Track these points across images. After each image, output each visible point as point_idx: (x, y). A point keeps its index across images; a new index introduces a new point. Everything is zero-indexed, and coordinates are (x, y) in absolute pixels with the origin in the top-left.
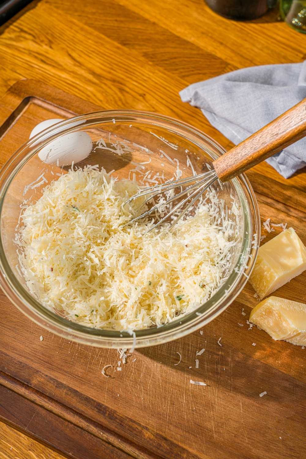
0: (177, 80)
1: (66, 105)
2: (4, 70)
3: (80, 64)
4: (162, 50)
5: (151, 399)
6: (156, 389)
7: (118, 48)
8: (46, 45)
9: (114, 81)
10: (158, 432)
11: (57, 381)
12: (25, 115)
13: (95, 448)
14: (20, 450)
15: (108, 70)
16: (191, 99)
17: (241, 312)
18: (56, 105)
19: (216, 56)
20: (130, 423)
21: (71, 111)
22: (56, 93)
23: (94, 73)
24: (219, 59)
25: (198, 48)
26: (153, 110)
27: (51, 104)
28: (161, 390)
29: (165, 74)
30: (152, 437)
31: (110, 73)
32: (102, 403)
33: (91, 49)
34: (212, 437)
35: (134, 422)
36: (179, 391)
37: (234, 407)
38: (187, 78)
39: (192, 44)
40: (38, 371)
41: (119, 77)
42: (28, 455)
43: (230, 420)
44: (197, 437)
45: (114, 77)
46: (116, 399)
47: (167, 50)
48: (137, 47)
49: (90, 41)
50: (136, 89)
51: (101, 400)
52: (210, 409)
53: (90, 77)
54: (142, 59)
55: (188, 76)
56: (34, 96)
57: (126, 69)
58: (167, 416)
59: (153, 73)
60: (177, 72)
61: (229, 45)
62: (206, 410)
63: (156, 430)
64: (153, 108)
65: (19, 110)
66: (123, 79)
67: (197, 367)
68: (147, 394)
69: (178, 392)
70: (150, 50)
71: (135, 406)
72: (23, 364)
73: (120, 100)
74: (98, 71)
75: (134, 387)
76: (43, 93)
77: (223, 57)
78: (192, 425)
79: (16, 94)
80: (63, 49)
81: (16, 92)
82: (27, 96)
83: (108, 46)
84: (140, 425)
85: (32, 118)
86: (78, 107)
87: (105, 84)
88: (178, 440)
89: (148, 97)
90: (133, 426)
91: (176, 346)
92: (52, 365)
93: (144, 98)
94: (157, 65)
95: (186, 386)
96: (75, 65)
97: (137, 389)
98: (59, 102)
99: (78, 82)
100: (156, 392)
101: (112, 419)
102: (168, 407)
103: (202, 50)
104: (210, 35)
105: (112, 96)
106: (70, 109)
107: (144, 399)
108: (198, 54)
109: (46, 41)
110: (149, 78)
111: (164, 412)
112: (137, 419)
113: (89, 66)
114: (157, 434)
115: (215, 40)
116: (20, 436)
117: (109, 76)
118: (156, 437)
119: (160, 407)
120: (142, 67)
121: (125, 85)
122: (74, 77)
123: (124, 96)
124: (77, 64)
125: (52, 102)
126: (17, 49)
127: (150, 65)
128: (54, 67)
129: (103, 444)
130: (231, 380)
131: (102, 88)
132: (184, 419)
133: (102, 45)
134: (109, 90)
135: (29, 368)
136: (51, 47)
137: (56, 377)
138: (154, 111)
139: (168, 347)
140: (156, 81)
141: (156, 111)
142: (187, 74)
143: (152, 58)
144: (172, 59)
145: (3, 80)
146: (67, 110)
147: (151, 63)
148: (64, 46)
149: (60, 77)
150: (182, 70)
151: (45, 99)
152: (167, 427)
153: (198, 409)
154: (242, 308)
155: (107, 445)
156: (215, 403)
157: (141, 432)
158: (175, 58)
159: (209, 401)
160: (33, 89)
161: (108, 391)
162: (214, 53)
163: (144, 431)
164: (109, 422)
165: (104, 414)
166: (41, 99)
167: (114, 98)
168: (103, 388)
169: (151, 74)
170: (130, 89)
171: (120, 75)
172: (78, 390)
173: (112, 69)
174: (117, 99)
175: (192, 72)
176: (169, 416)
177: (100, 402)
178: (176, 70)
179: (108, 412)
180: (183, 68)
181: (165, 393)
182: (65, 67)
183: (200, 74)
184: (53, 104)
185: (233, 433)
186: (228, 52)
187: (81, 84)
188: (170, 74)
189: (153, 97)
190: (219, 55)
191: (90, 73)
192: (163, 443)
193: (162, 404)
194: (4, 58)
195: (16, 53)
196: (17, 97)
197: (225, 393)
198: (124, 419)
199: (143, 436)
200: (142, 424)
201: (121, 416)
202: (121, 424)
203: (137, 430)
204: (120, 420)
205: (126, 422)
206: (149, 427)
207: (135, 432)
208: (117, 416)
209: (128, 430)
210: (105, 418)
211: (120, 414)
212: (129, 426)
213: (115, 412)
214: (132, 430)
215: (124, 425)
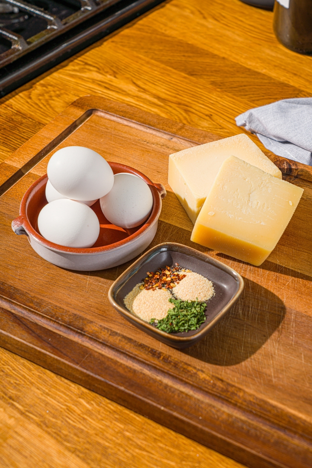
0: (246, 104)
1: (129, 116)
2: (67, 94)
3: (145, 91)
4: (231, 80)
5: (208, 348)
6: (213, 340)
7: (185, 78)
8: (110, 75)
9: (179, 104)
10: (214, 374)
11: (111, 330)
12: (87, 123)
13: (148, 385)
14: (70, 397)
15: (174, 95)
18: (118, 116)
19: (289, 85)
20: (185, 366)
21: (133, 121)
22: (119, 106)
23: (159, 98)
24: (292, 86)
25: (270, 78)
26: (220, 127)
27: (114, 116)
28: (218, 341)
29: (233, 98)
30: (208, 378)
31: (175, 97)
32: (157, 349)
33: (157, 78)
34: (270, 381)
35: (189, 365)
36: (238, 343)
37: (295, 357)
38: (256, 102)
39: (264, 75)
40: (92, 322)
41: (185, 101)
42: (78, 402)
43: (290, 368)
44: (254, 380)
45: (180, 101)
47: (236, 79)
48: (205, 77)
49: (156, 72)
50: (202, 110)
51: (155, 347)
52: (269, 358)
53: (155, 101)
54: (210, 86)
55: (258, 100)
56: (97, 108)
57: (193, 95)
59: (221, 98)
60: (247, 97)
61: (302, 76)
63: (213, 372)
64: (220, 126)
65: (81, 120)
66: (189, 102)
68: (204, 344)
69: (236, 343)
70: (218, 79)
72: (77, 316)
73: (186, 119)
74: (163, 96)
76: (106, 106)
77: (297, 85)
78: (249, 370)
79: (79, 107)
80: (128, 78)
81: (79, 105)
82: (90, 108)
83: (174, 76)
84: (195, 368)
85: (94, 126)
86: (142, 118)
87: (170, 106)
88: (235, 382)
89: (215, 117)
90: (188, 369)
92: (106, 317)
93: (210, 118)
94: (226, 91)
95: (245, 339)
96: (139, 91)
98: (122, 114)
99: (142, 105)
100: (213, 343)
101: (166, 362)
102: (226, 355)
103: (274, 79)
104: (283, 67)
105: (177, 116)
106: (133, 119)
107: (200, 348)
108: (269, 83)
109: (111, 72)
110: (217, 102)
111: (221, 359)
112: (192, 363)
113: (154, 92)
114: (213, 376)
115: (288, 72)
116: (70, 386)
117: (175, 99)
118: (212, 378)
119: (216, 354)
120: (209, 92)
121: (191, 107)
122: (138, 101)
123: (189, 116)
124: (142, 90)
125: (115, 113)
126: (81, 78)
127: (218, 91)
128: (117, 92)
130: (292, 336)
131: (167, 109)
133: (168, 75)
134: (174, 111)
135: (83, 319)
136: (115, 77)
137: (110, 327)
138: (220, 129)
140: (224, 104)
141: (223, 128)
142: (257, 98)
143: (220, 86)
144: (241, 86)
145: (66, 102)
146: (130, 120)
147: (219, 90)
148: (128, 76)
149: (124, 100)
150: (252, 96)
151: (108, 111)
152: (223, 371)
153: (256, 358)
156: (275, 354)
157: (196, 374)
158: (245, 86)
159: (269, 352)
160: (96, 103)
162: (286, 82)
163: (200, 373)
164: (163, 364)
165: (159, 357)
166: (104, 111)
167: (179, 117)
169: (219, 99)
170: (196, 110)
171: (186, 99)
172: (133, 338)
173: (178, 94)
174: (182, 118)
175: (262, 97)
178: (245, 95)
179: (162, 357)
180: (253, 94)
181: (223, 344)
182: (130, 92)
183: (271, 98)
184: (115, 115)
185: (293, 378)
186: (302, 81)
187: (145, 106)
188: (239, 98)
189: (221, 117)
190: (292, 84)
191: (155, 98)
192: (219, 384)
193: (219, 352)
194: (67, 85)
195: (80, 82)
196: (80, 110)
197: (286, 347)
198: (178, 363)
199: (198, 377)
200: (197, 367)
201: (176, 360)
202: (175, 366)
203: (192, 372)
204: (175, 363)
205: (181, 365)
206: (204, 370)
207: (190, 373)
208: (172, 360)
209: (183, 371)
210: (159, 361)
211: (175, 358)
212: (184, 369)
213: (170, 356)
214: (187, 371)
215: (179, 367)
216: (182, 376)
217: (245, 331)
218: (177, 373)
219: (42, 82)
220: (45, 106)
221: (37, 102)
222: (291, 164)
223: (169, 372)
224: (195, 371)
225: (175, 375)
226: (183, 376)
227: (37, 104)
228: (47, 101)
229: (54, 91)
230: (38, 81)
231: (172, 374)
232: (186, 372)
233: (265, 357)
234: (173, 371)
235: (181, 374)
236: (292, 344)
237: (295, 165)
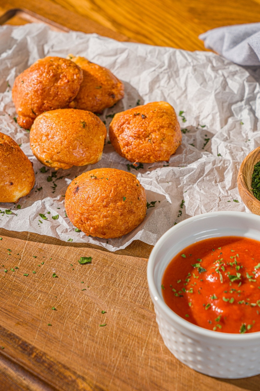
1: (62, 22)
5: (97, 346)
6: (107, 337)
10: (98, 384)
20: (62, 370)
22: (51, 8)
28: (113, 339)
30: (88, 389)
32: (30, 342)
35: (68, 369)
36: (138, 343)
43: (202, 385)
46: (49, 341)
51: (29, 339)
52: (176, 368)
56: (22, 8)
58: (114, 368)
63: (97, 382)
68: (93, 340)
69: (136, 343)
71: (73, 352)
75: (78, 331)
76: (34, 6)
78: (146, 382)
84: (75, 373)
90: (65, 374)
91: (146, 292)
97: (81, 333)
100: (105, 340)
101: (38, 362)
102: (119, 359)
107: (87, 346)
111: (112, 364)
112: (73, 366)
119: (107, 357)
132: (138, 374)
139: (135, 292)
151: (35, 13)
152: (111, 381)
153: (159, 366)
157: (74, 381)
161: (41, 330)
163: (79, 381)
164: (33, 364)
165: (29, 354)
168: (35, 326)
176: (118, 369)
177: (27, 340)
179: (35, 354)
181: (118, 343)
193: (110, 354)
198: (54, 364)
199: (76, 386)
200: (78, 373)
201: (52, 360)
202: (49, 369)
203: (70, 378)
204: (49, 364)
205: (57, 367)
206: (86, 377)
207: (66, 381)
208: (46, 360)
209: (58, 376)
210: (30, 360)
211: (51, 357)
212: (60, 373)
213: (45, 354)
214: (62, 377)
215: (54, 370)
216: (55, 383)
217: (151, 327)
218: (50, 378)
223: (40, 377)
224: (74, 377)
225: (46, 381)
226: (57, 383)
231: (43, 379)
232: (61, 379)
233: (170, 367)
234: (44, 375)
235: (54, 381)
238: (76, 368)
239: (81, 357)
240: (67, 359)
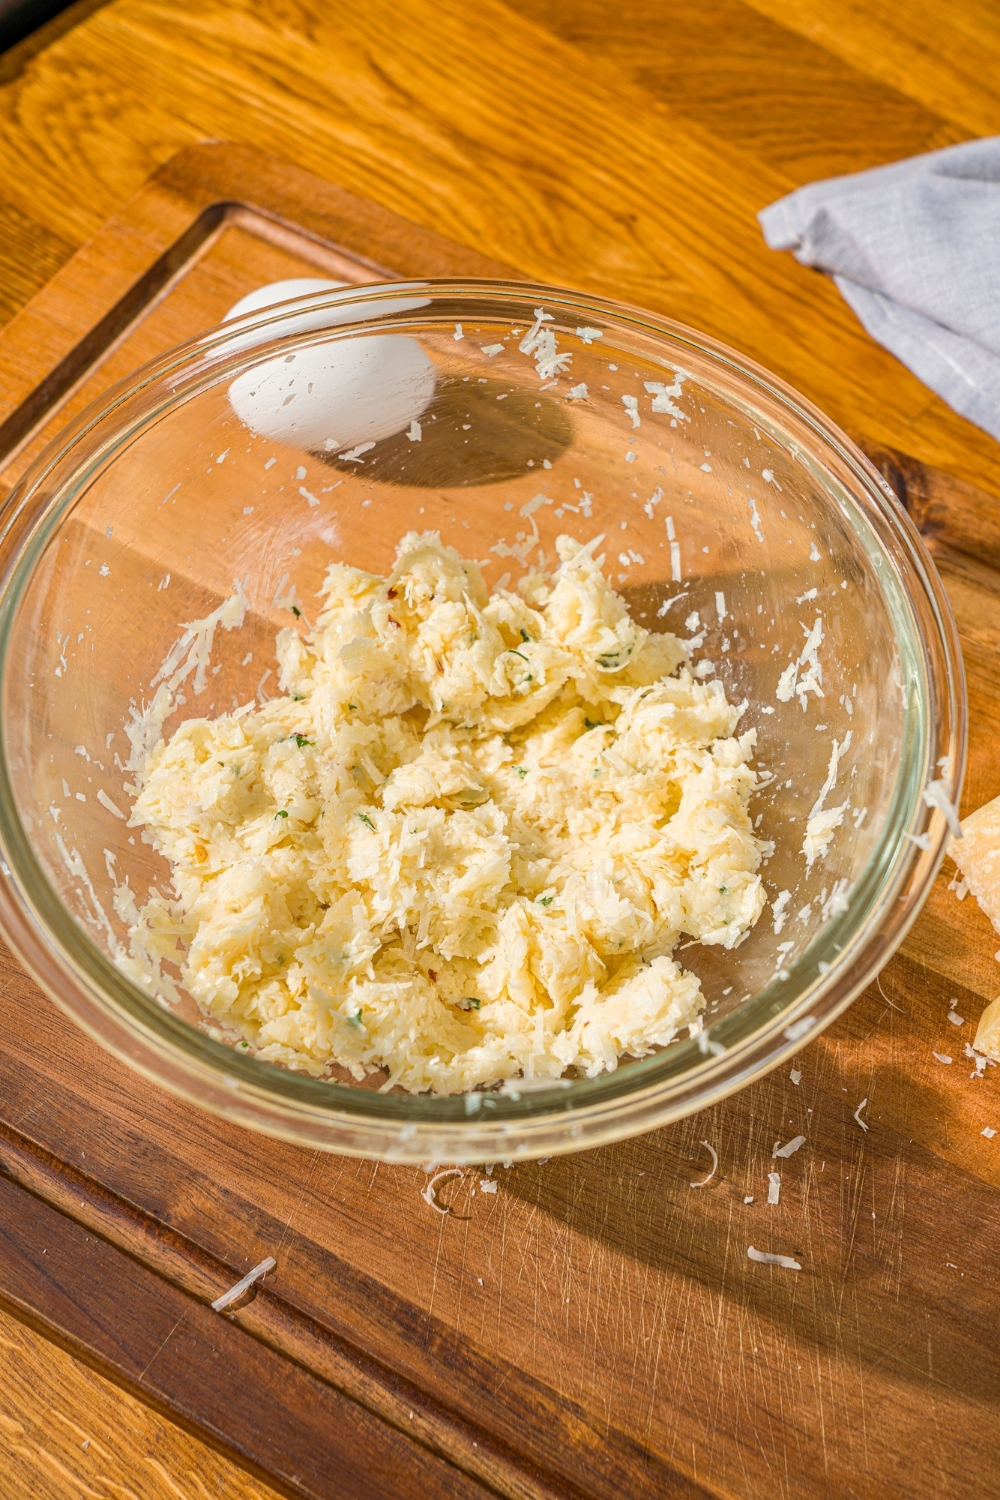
0: (754, 172)
1: (352, 239)
2: (142, 108)
3: (410, 102)
4: (705, 64)
5: (599, 1302)
6: (619, 1270)
7: (548, 49)
8: (295, 28)
9: (526, 164)
10: (617, 1426)
11: (262, 1214)
12: (207, 267)
13: (387, 1468)
14: (117, 1451)
15: (509, 124)
16: (801, 237)
17: (947, 1014)
18: (314, 237)
19: (899, 93)
20: (518, 1387)
21: (366, 261)
22: (318, 195)
23: (456, 135)
24: (911, 101)
25: (837, 62)
26: (661, 272)
27: (298, 234)
29: (710, 147)
30: (595, 1442)
31: (513, 135)
32: (421, 1304)
33: (453, 49)
34: (816, 1459)
35: (533, 1382)
36: (704, 1282)
37: (903, 1355)
38: (790, 167)
39: (817, 47)
40: (195, 1174)
41: (545, 152)
42: (144, 1473)
43: (886, 1403)
44: (758, 1454)
45: (528, 151)
46: (470, 1294)
47: (725, 63)
48: (617, 49)
49: (451, 22)
50: (606, 197)
51: (416, 1295)
52: (814, 1357)
53: (444, 147)
54: (632, 91)
55: (794, 158)
56: (240, 200)
57: (573, 126)
58: (653, 1369)
59: (670, 142)
60: (757, 142)
61: (948, 54)
62: (800, 1359)
63: (613, 1420)
64: (663, 266)
65: (184, 247)
66: (558, 159)
67: (774, 1198)
68: (585, 1284)
70: (662, 62)
71: (538, 1326)
72: (143, 1145)
73: (546, 231)
74: (473, 127)
75: (541, 1257)
76: (272, 192)
77: (926, 97)
78: (742, 1408)
79: (179, 190)
80: (352, 45)
81: (179, 184)
82: (214, 199)
83: (512, 41)
84: (552, 1394)
85: (229, 279)
86: (394, 248)
87: (495, 175)
88: (690, 1463)
89: (645, 225)
90: (529, 1397)
91: (699, 1118)
92: (246, 1154)
93: (631, 230)
94: (686, 114)
95: (729, 1267)
96: (392, 103)
97: (549, 1262)
98: (326, 227)
99: (398, 163)
100: (617, 1279)
101: (451, 1366)
102: (660, 1339)
103: (849, 68)
104: (882, 16)
105: (517, 216)
106: (363, 251)
107: (572, 1302)
108: (835, 83)
109: (296, 16)
110: (654, 160)
111: (644, 1355)
112: (544, 1372)
113: (443, 108)
114: (614, 1433)
115: (900, 36)
116: (120, 1401)
117: (510, 145)
118: (609, 1445)
119: (628, 1334)
120: (631, 118)
121: (565, 181)
122: (385, 146)
123: (559, 218)
124: (401, 99)
125: (304, 223)
126: (192, 38)
127: (660, 114)
128: (317, 105)
129: (414, 1454)
130: (895, 1258)
131: (483, 186)
132: (716, 1385)
133: (493, 36)
134: (507, 197)
135: (165, 1158)
136: (311, 37)
137: (258, 1198)
138: (663, 278)
140: (678, 172)
141: (670, 276)
142: (790, 150)
143: (667, 89)
144: (738, 94)
145: (138, 143)
146: (354, 255)
147: (661, 107)
148: (356, 35)
149: (337, 141)
150: (773, 138)
151: (279, 214)
152: (652, 1409)
153: (768, 1353)
154: (949, 999)
155: (428, 1457)
156: (832, 1337)
157: (554, 1421)
158: (752, 93)
159: (812, 1326)
160: (238, 176)
161: (444, 1263)
162: (891, 81)
163: (568, 1420)
164: (440, 1375)
165: (425, 1344)
166: (265, 213)
167: (523, 224)
168: (426, 1250)
169: (661, 146)
170: (582, 194)
171: (550, 144)
172: (336, 1250)
173: (522, 122)
174: (534, 227)
175: (807, 147)
176: (662, 1372)
177: (412, 1300)
178: (752, 134)
179: (438, 1341)
180: (778, 131)
181: (652, 1287)
182: (359, 108)
183: (836, 152)
184: (305, 231)
185: (894, 1452)
186: (946, 79)
187: (410, 171)
188: (728, 147)
189: (665, 227)
190: (910, 88)
191: (444, 134)
192: (635, 1470)
193: (636, 1324)
194: (143, 68)
195: (188, 53)
196: (181, 204)
197: (873, 1304)
198: (495, 1368)
199: (562, 1436)
200: (561, 1392)
201: (487, 1355)
202: (483, 1386)
203: (541, 1412)
204: (480, 1371)
205: (503, 1381)
206: (584, 1405)
207: (533, 1420)
208: (472, 1357)
209: (510, 1407)
210: (428, 1362)
211: (483, 1349)
212: (515, 1397)
213: (465, 1339)
214: (522, 1410)
215: (496, 1390)
217: (729, 1228)
219: (58, 49)
220: (65, 156)
221: (40, 137)
222: (907, 475)
226: (511, 1428)
227: (36, 146)
228: (73, 133)
229: (100, 93)
230: (44, 46)
232: (520, 1415)
236: (892, 1293)
237: (918, 480)
238: (553, 1377)
239: (560, 1339)
240: (525, 1349)
